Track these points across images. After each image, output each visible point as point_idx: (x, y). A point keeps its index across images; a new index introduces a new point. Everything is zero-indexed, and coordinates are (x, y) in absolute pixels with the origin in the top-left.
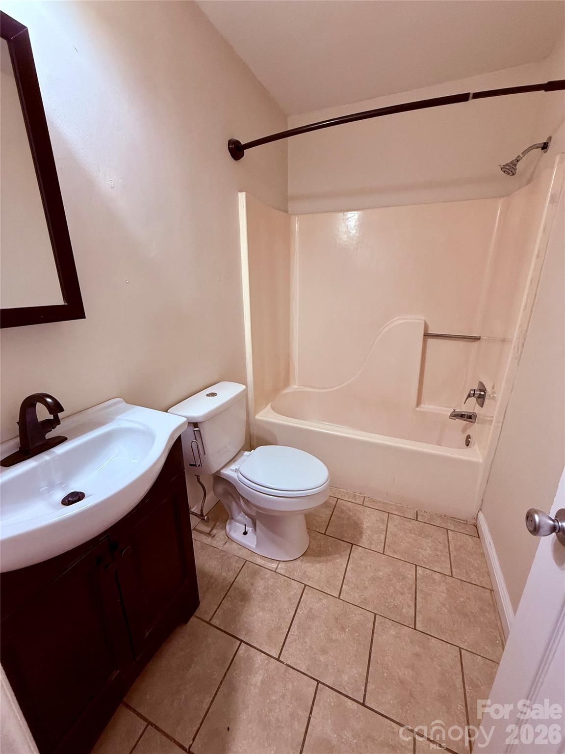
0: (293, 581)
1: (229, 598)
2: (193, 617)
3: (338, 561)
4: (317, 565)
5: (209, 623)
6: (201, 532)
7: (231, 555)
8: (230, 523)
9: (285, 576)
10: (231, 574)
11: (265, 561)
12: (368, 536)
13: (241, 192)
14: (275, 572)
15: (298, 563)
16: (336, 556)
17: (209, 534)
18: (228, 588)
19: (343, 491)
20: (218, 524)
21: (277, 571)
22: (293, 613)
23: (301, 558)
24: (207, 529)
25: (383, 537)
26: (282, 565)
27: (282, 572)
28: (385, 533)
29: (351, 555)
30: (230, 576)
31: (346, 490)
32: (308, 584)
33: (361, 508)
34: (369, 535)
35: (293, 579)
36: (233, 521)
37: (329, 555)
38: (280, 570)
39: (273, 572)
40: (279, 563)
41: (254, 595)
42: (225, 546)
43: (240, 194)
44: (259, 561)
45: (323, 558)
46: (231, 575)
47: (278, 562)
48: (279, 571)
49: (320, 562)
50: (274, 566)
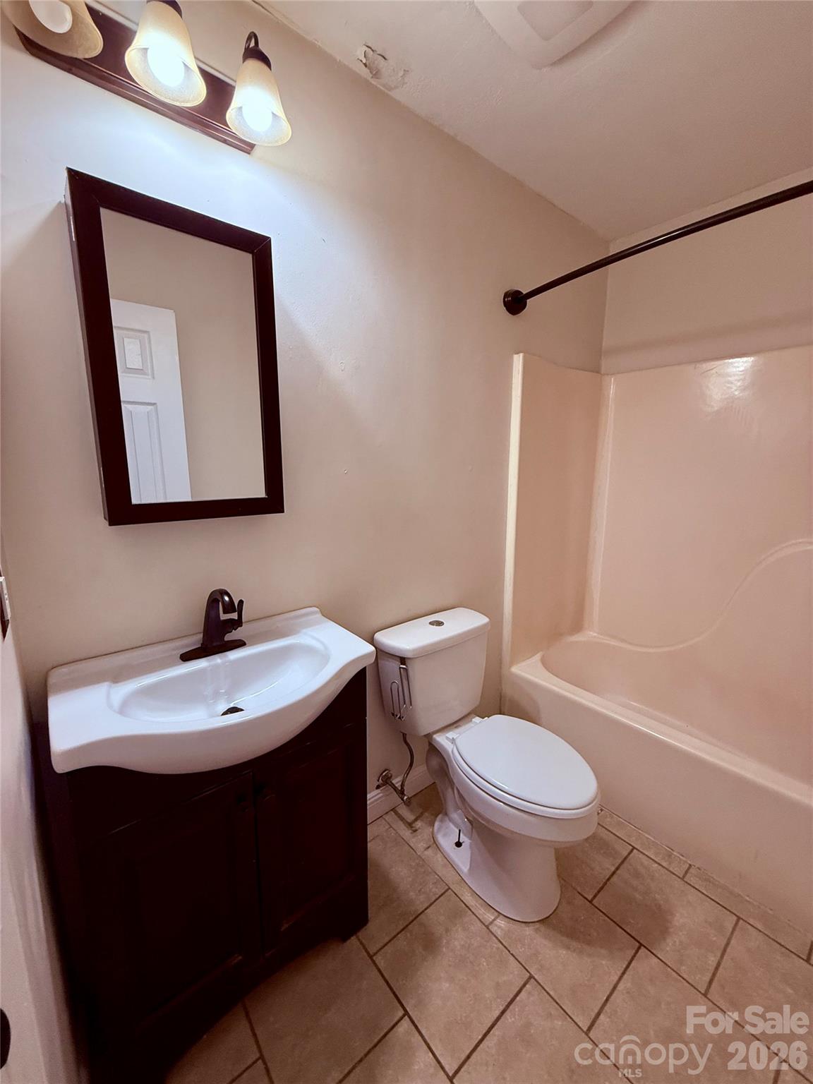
0: (512, 958)
1: (409, 935)
2: (354, 937)
3: (604, 962)
4: (560, 951)
5: (371, 957)
6: (402, 819)
7: (430, 870)
8: (442, 821)
9: (501, 942)
10: (422, 897)
11: (477, 902)
12: (677, 943)
13: (518, 353)
14: (487, 927)
15: (528, 931)
16: (603, 951)
17: (410, 825)
18: (411, 918)
19: (648, 838)
20: (426, 814)
21: (490, 927)
22: (497, 1013)
23: (537, 925)
24: (410, 817)
25: (712, 960)
26: (501, 922)
27: (499, 933)
28: (719, 954)
29: (633, 964)
30: (420, 902)
31: (654, 838)
32: (536, 977)
33: (678, 883)
34: (681, 942)
35: (512, 954)
36: (447, 819)
37: (589, 943)
38: (496, 928)
39: (484, 927)
40: (499, 916)
41: (444, 949)
42: (426, 853)
43: (516, 357)
44: (468, 898)
45: (574, 944)
46: (422, 900)
47: (496, 914)
48: (493, 928)
49: (568, 948)
50: (490, 917)
